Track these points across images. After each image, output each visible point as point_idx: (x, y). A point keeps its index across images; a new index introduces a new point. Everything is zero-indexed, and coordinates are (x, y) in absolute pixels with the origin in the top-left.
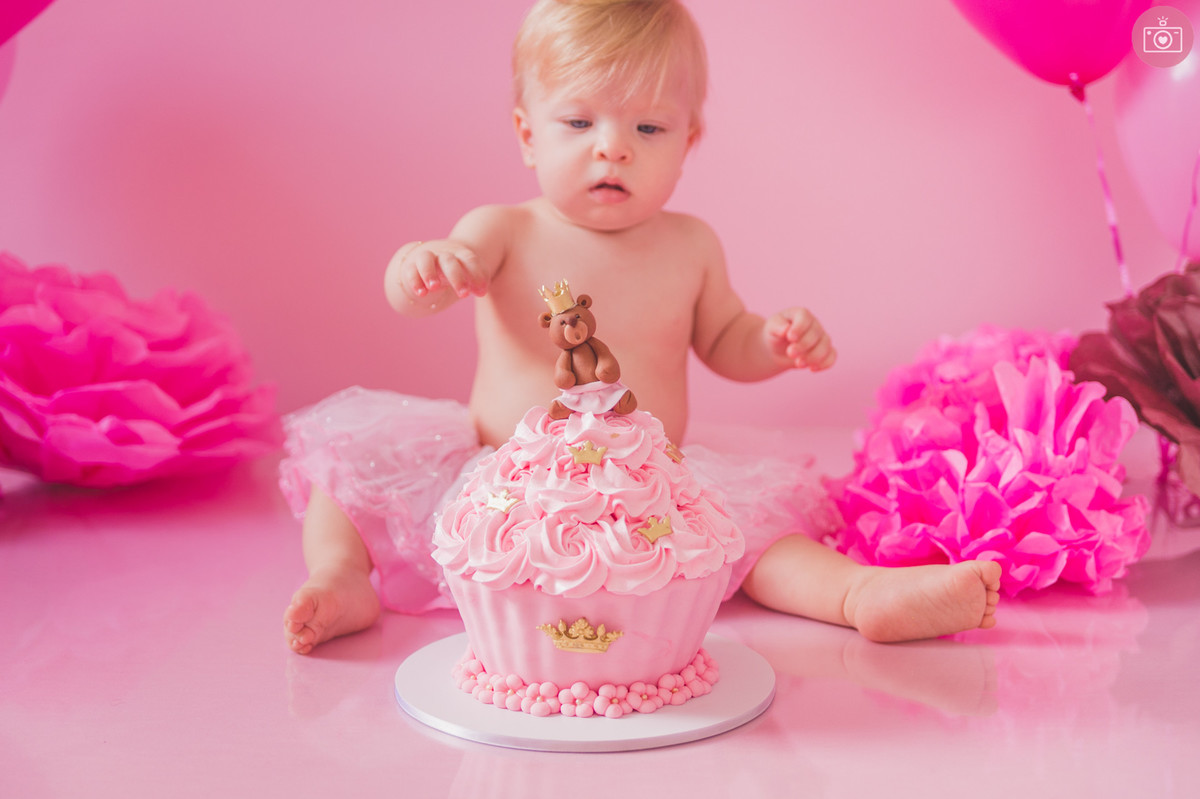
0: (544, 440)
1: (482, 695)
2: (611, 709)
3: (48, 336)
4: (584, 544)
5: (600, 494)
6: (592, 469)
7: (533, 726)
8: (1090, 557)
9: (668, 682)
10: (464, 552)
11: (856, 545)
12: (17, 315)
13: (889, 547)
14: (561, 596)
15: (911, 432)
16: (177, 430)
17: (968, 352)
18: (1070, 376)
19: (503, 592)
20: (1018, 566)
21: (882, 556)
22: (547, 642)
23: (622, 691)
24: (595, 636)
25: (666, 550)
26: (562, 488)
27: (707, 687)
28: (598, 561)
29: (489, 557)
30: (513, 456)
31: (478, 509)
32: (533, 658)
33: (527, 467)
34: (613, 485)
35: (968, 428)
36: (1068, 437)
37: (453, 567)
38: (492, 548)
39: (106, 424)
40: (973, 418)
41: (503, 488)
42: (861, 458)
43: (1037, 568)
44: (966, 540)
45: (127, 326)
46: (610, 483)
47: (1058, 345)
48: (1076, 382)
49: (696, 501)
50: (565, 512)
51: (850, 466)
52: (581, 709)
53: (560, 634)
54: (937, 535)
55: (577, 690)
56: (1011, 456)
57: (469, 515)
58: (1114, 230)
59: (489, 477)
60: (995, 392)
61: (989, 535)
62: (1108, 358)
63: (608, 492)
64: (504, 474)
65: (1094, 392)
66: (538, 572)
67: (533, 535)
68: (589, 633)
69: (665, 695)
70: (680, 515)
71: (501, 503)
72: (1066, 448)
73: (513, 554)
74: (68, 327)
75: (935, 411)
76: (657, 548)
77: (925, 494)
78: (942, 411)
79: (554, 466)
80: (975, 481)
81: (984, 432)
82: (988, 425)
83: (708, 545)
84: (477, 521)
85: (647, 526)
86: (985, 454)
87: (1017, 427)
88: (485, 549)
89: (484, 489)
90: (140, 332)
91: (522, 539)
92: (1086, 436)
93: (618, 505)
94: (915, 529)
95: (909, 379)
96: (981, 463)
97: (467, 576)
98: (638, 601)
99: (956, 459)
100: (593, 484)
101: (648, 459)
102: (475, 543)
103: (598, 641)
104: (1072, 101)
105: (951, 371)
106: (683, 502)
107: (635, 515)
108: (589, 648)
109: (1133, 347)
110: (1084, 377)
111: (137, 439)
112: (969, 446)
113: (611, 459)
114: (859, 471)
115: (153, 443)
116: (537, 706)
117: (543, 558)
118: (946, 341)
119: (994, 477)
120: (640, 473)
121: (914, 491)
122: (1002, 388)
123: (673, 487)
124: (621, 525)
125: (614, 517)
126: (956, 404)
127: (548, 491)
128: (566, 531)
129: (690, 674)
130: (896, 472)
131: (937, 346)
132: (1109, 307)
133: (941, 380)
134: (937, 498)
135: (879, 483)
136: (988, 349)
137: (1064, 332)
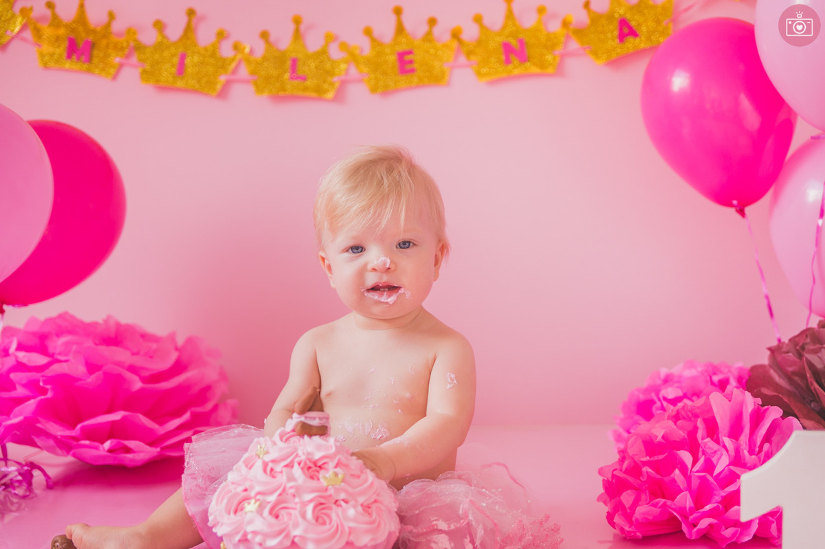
8: (773, 522)
11: (620, 512)
13: (642, 514)
15: (657, 437)
17: (679, 380)
18: (759, 401)
20: (726, 528)
21: (637, 520)
35: (692, 434)
36: (758, 442)
40: (696, 428)
42: (623, 454)
43: (740, 529)
44: (692, 510)
47: (736, 373)
48: (762, 406)
51: (616, 458)
54: (673, 506)
56: (722, 455)
58: (767, 297)
60: (711, 409)
61: (708, 508)
62: (770, 382)
65: (775, 413)
72: (757, 449)
75: (671, 423)
77: (666, 479)
78: (675, 423)
80: (697, 472)
81: (703, 439)
82: (705, 435)
86: (704, 453)
87: (725, 436)
92: (770, 442)
94: (658, 503)
95: (642, 397)
96: (702, 460)
99: (686, 456)
105: (671, 392)
109: (788, 377)
110: (768, 401)
112: (694, 449)
114: (622, 460)
118: (663, 371)
119: (709, 466)
121: (659, 476)
122: (715, 410)
126: (684, 418)
130: (645, 464)
131: (658, 374)
132: (770, 349)
133: (665, 399)
134: (674, 481)
135: (635, 470)
136: (694, 378)
137: (740, 364)
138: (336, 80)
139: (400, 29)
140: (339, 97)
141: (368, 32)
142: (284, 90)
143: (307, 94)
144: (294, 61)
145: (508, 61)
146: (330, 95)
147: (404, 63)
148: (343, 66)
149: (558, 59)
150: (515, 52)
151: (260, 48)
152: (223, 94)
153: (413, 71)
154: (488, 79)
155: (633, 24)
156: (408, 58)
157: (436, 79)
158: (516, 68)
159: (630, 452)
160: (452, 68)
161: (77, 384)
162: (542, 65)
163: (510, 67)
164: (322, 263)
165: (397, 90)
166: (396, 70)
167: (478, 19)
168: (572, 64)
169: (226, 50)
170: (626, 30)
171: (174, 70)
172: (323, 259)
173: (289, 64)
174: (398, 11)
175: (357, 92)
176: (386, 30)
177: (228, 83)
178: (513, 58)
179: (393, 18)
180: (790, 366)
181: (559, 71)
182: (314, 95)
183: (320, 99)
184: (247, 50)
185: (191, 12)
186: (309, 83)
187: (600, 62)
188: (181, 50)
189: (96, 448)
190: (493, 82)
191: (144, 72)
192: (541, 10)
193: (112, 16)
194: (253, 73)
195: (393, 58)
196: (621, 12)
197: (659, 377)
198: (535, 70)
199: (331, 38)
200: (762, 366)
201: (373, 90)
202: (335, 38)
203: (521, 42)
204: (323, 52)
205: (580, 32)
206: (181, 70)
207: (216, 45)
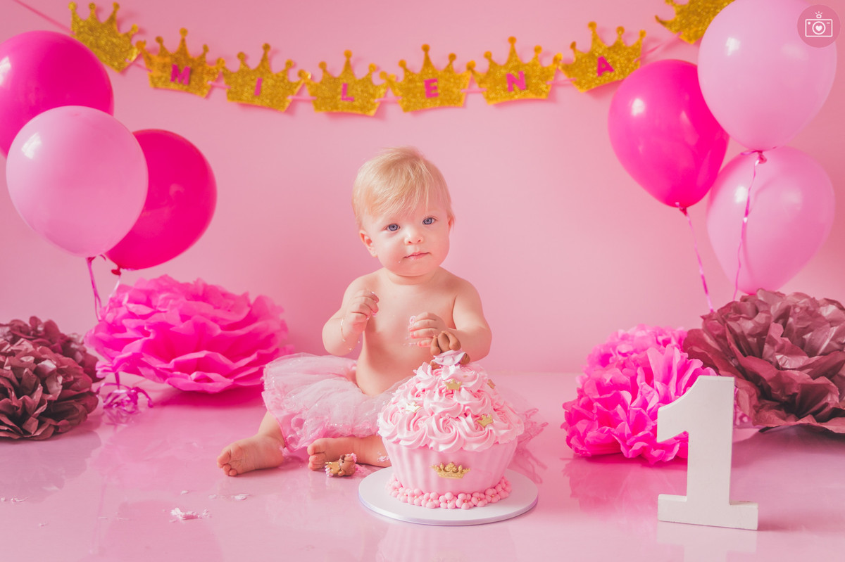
0: (432, 378)
1: (402, 498)
2: (464, 505)
3: (173, 326)
4: (452, 428)
5: (459, 404)
6: (455, 392)
7: (427, 513)
9: (490, 492)
10: (395, 431)
13: (592, 437)
14: (442, 452)
15: (606, 380)
17: (632, 339)
18: (686, 355)
19: (414, 451)
20: (655, 450)
22: (435, 474)
23: (469, 496)
24: (457, 471)
25: (491, 430)
26: (441, 401)
27: (507, 494)
28: (459, 436)
29: (408, 433)
30: (417, 385)
31: (400, 411)
32: (427, 481)
33: (424, 391)
34: (465, 400)
35: (634, 379)
36: (683, 387)
37: (388, 438)
38: (409, 429)
40: (637, 374)
41: (413, 401)
42: (581, 392)
43: (665, 451)
44: (630, 436)
46: (463, 399)
47: (677, 335)
48: (689, 358)
49: (502, 407)
50: (444, 413)
51: (575, 396)
52: (450, 505)
53: (440, 470)
54: (615, 433)
55: (448, 496)
56: (653, 395)
57: (396, 414)
58: (703, 277)
59: (405, 395)
60: (648, 362)
61: (640, 434)
62: (701, 342)
63: (463, 403)
64: (413, 394)
65: (697, 364)
66: (431, 440)
67: (428, 424)
68: (454, 469)
69: (489, 498)
70: (496, 413)
71: (412, 408)
72: (682, 392)
73: (419, 433)
75: (618, 370)
76: (486, 429)
77: (611, 412)
78: (622, 370)
79: (437, 391)
80: (635, 407)
81: (641, 382)
82: (643, 379)
83: (509, 428)
84: (401, 416)
85: (481, 419)
86: (641, 393)
87: (658, 381)
88: (405, 429)
89: (403, 401)
91: (423, 425)
93: (468, 410)
94: (604, 430)
95: (603, 351)
96: (639, 398)
97: (398, 442)
98: (479, 455)
99: (627, 395)
100: (455, 399)
101: (481, 387)
102: (401, 427)
103: (459, 473)
104: (681, 215)
105: (624, 348)
106: (497, 407)
107: (476, 414)
108: (455, 476)
109: (716, 338)
110: (693, 355)
112: (633, 389)
113: (465, 388)
114: (580, 397)
116: (429, 504)
117: (433, 434)
118: (621, 332)
119: (645, 404)
120: (477, 394)
121: (606, 410)
122: (651, 361)
123: (492, 401)
124: (469, 418)
125: (466, 415)
126: (628, 367)
127: (435, 403)
128: (444, 421)
129: (499, 488)
130: (597, 400)
131: (617, 334)
132: (703, 317)
133: (620, 353)
134: (616, 414)
135: (588, 405)
136: (643, 338)
137: (681, 329)
138: (376, 101)
139: (427, 62)
140: (380, 114)
141: (402, 64)
142: (337, 108)
143: (354, 111)
144: (345, 86)
145: (511, 89)
146: (372, 113)
147: (430, 88)
148: (382, 91)
149: (549, 88)
150: (517, 81)
151: (319, 76)
152: (290, 110)
153: (436, 95)
154: (495, 102)
155: (609, 61)
156: (433, 84)
157: (453, 102)
158: (517, 94)
159: (586, 391)
160: (468, 93)
161: (171, 329)
162: (538, 92)
163: (513, 93)
164: (362, 239)
165: (423, 110)
166: (424, 94)
167: (488, 56)
168: (562, 93)
169: (293, 77)
170: (604, 66)
171: (253, 91)
172: (363, 236)
173: (340, 89)
174: (426, 49)
175: (394, 111)
176: (416, 63)
177: (294, 103)
178: (516, 87)
179: (422, 53)
180: (716, 330)
181: (551, 97)
182: (360, 112)
183: (364, 115)
184: (309, 77)
185: (267, 47)
186: (356, 103)
187: (583, 91)
188: (258, 76)
189: (186, 378)
190: (499, 105)
191: (230, 92)
192: (537, 50)
193: (206, 49)
194: (313, 95)
195: (421, 85)
196: (600, 52)
197: (617, 336)
198: (531, 96)
199: (374, 69)
200: (697, 330)
201: (406, 109)
202: (378, 69)
203: (521, 74)
204: (367, 81)
205: (568, 67)
206: (258, 91)
207: (286, 72)
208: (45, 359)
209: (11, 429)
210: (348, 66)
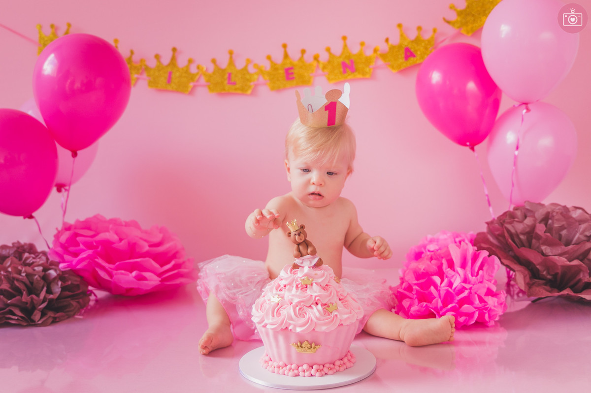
0: (291, 276)
1: (271, 369)
2: (318, 374)
3: (114, 243)
4: (306, 314)
5: (311, 296)
6: (308, 287)
7: (289, 380)
8: (486, 313)
9: (338, 363)
10: (263, 317)
11: (402, 311)
12: (103, 236)
13: (415, 311)
14: (298, 333)
15: (420, 269)
16: (159, 275)
17: (437, 240)
18: (476, 248)
19: (277, 332)
20: (461, 317)
21: (411, 314)
22: (294, 350)
23: (321, 367)
24: (311, 347)
25: (336, 315)
26: (298, 293)
27: (352, 365)
28: (312, 320)
29: (272, 319)
30: (280, 282)
31: (268, 302)
32: (289, 356)
33: (285, 286)
34: (316, 292)
35: (440, 267)
36: (476, 269)
37: (259, 323)
38: (273, 316)
39: (134, 273)
40: (442, 264)
41: (276, 294)
42: (402, 280)
43: (468, 318)
44: (442, 308)
45: (141, 238)
46: (315, 291)
47: (469, 237)
48: (477, 251)
49: (345, 297)
50: (300, 302)
51: (398, 282)
52: (307, 374)
53: (298, 347)
54: (431, 306)
55: (305, 367)
56: (456, 277)
57: (265, 304)
58: (487, 196)
59: (271, 290)
60: (449, 254)
61: (450, 306)
62: (487, 241)
63: (314, 295)
64: (277, 289)
65: (484, 254)
66: (290, 324)
67: (288, 311)
68: (309, 346)
69: (337, 368)
70: (340, 302)
71: (276, 300)
72: (476, 274)
73: (281, 318)
74: (121, 240)
75: (428, 262)
76: (333, 314)
77: (426, 292)
78: (430, 262)
79: (295, 286)
80: (444, 287)
81: (446, 269)
82: (447, 267)
83: (350, 313)
84: (268, 306)
85: (329, 307)
86: (447, 277)
87: (458, 267)
88: (271, 316)
89: (269, 294)
90: (146, 241)
91: (284, 312)
92: (482, 270)
93: (318, 300)
94: (423, 305)
95: (417, 250)
96: (446, 281)
97: (265, 326)
98: (326, 334)
99: (437, 279)
100: (309, 292)
101: (329, 282)
102: (267, 314)
103: (312, 349)
104: (471, 151)
105: (432, 247)
106: (341, 298)
107: (324, 303)
108: (309, 351)
109: (496, 237)
110: (480, 248)
111: (145, 279)
112: (441, 274)
113: (315, 283)
114: (402, 283)
115: (151, 280)
116: (291, 373)
117: (292, 319)
118: (429, 237)
119: (450, 284)
120: (325, 287)
121: (422, 291)
122: (452, 253)
123: (337, 292)
124: (319, 306)
125: (317, 304)
126: (435, 259)
127: (293, 295)
128: (300, 309)
129: (345, 360)
130: (415, 284)
131: (426, 238)
132: (487, 223)
133: (429, 251)
134: (431, 294)
135: (409, 288)
136: (445, 239)
137: (472, 232)
138: (252, 84)
139: (286, 56)
140: (254, 93)
141: (269, 58)
142: (224, 89)
143: (237, 92)
144: (230, 75)
145: (345, 72)
146: (249, 92)
147: (289, 74)
148: (256, 77)
149: (372, 70)
150: (348, 67)
151: (211, 68)
152: (191, 93)
153: (293, 78)
154: (334, 82)
155: (412, 50)
156: (290, 71)
157: (306, 82)
158: (350, 75)
159: (407, 278)
160: (315, 76)
161: (113, 246)
162: (364, 73)
163: (346, 75)
165: (285, 89)
166: (284, 78)
167: (328, 50)
168: (380, 73)
169: (193, 70)
170: (409, 54)
171: (165, 81)
173: (226, 76)
174: (285, 46)
175: (264, 91)
176: (278, 57)
177: (195, 87)
179: (282, 50)
180: (497, 231)
181: (373, 77)
182: (240, 92)
183: (243, 94)
184: (204, 69)
185: (174, 50)
186: (237, 86)
187: (394, 71)
188: (169, 69)
190: (337, 84)
191: (150, 82)
192: (362, 44)
193: (132, 52)
194: (208, 81)
195: (282, 72)
196: (406, 44)
197: (427, 240)
198: (359, 76)
199: (249, 61)
200: (483, 233)
201: (272, 89)
202: (252, 62)
203: (352, 62)
204: (245, 70)
205: (384, 56)
206: (169, 80)
207: (188, 67)
208: (50, 269)
209: (20, 318)
210: (232, 62)
